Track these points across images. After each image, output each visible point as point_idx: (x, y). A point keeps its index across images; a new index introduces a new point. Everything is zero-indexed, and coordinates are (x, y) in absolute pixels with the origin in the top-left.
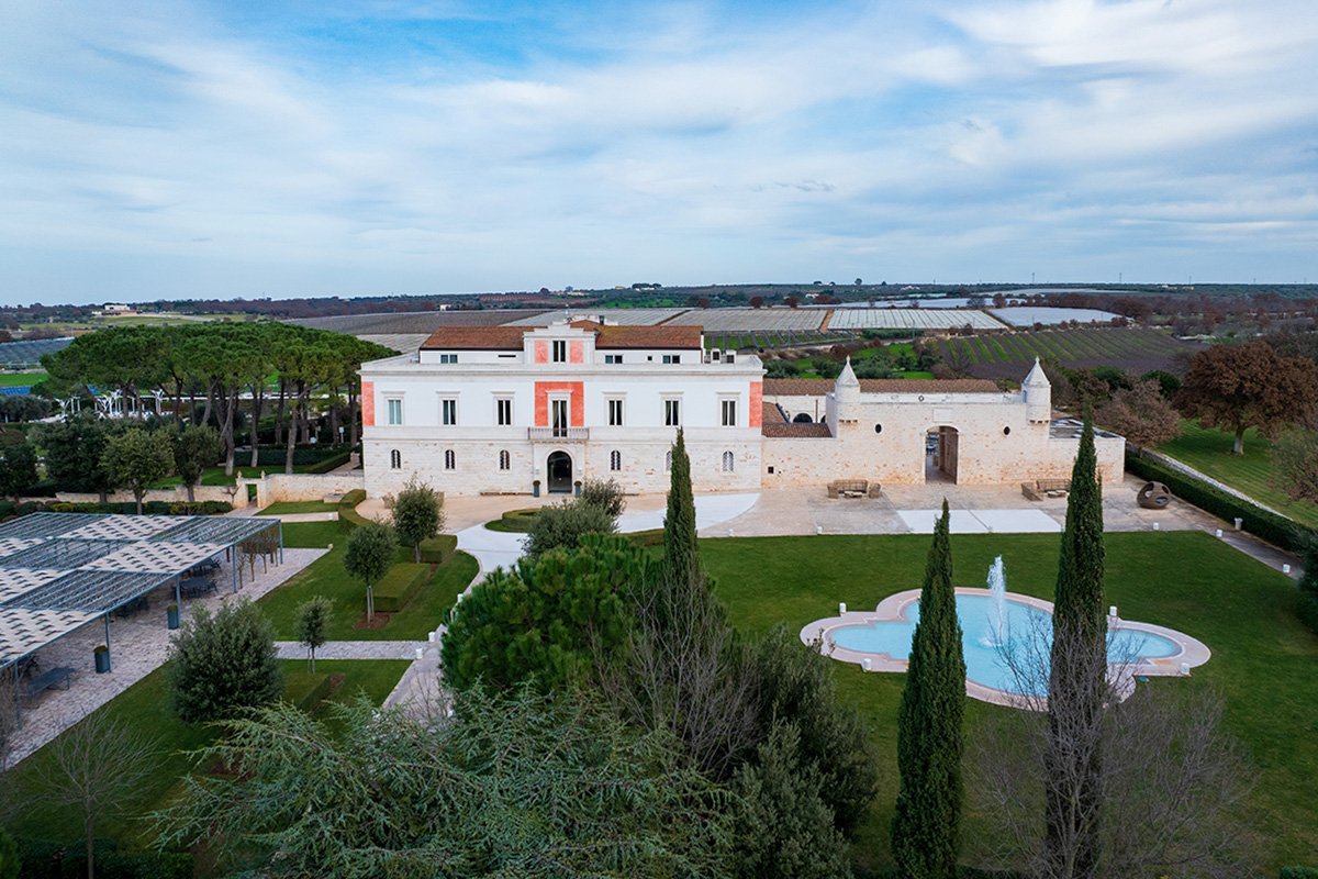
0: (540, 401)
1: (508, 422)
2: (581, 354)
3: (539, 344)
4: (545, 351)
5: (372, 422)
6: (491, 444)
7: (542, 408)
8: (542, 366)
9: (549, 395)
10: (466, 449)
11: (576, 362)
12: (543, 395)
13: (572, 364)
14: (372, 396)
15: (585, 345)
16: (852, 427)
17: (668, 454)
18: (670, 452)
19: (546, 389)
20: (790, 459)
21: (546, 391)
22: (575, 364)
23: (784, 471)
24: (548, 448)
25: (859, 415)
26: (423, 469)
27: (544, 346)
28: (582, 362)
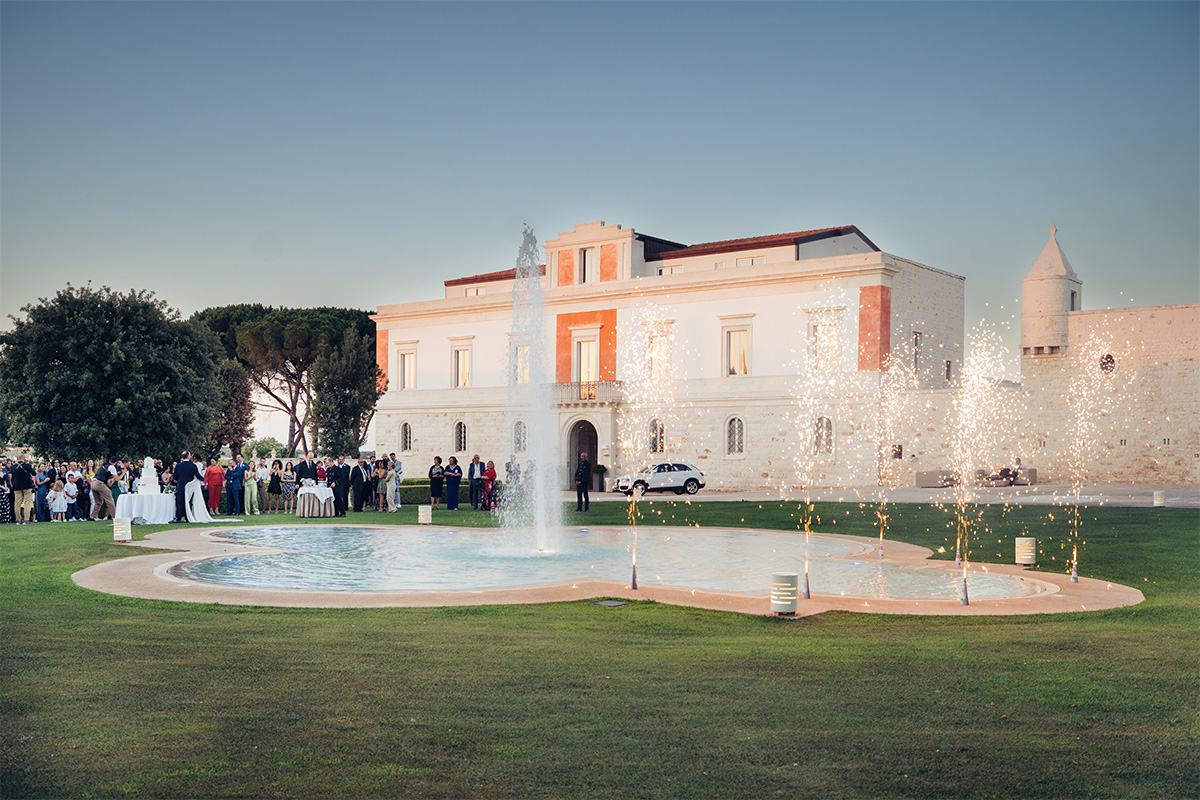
0: (563, 343)
2: (615, 266)
3: (564, 257)
5: (386, 385)
8: (566, 290)
9: (574, 334)
10: (478, 420)
11: (608, 280)
12: (567, 334)
13: (603, 283)
14: (386, 350)
15: (619, 250)
16: (1053, 363)
17: (731, 423)
18: (733, 420)
19: (570, 324)
20: (932, 430)
21: (570, 328)
22: (607, 283)
23: (921, 453)
24: (568, 416)
25: (1065, 335)
26: (432, 450)
27: (569, 258)
28: (616, 278)
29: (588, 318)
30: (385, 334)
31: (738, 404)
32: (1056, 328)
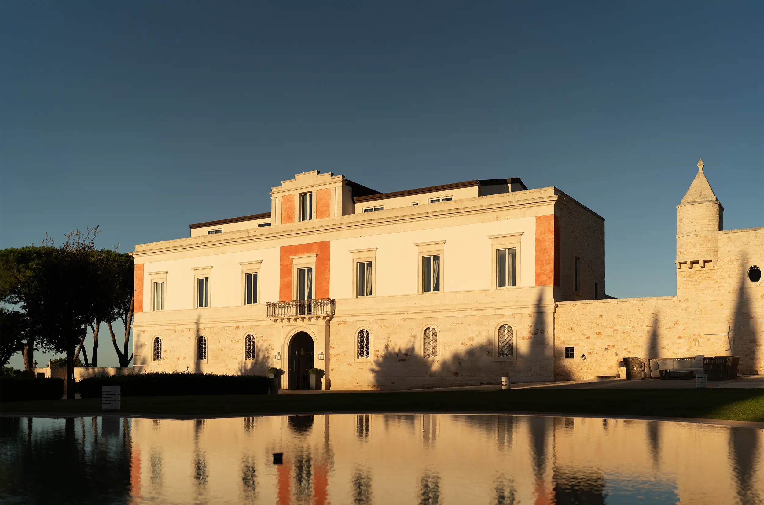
0: (285, 269)
1: (255, 301)
2: (328, 206)
3: (287, 200)
4: (292, 208)
5: (141, 309)
6: (238, 328)
7: (287, 279)
8: (289, 226)
9: (294, 262)
10: (215, 334)
11: (323, 217)
12: (288, 263)
13: (318, 220)
14: (141, 280)
15: (332, 194)
16: (705, 275)
17: (426, 331)
18: (428, 328)
19: (291, 254)
20: (600, 333)
21: (291, 257)
22: (322, 220)
23: (590, 353)
24: (289, 329)
25: (716, 251)
26: (178, 359)
27: (291, 201)
28: (329, 216)
29: (306, 248)
30: (141, 266)
31: (434, 315)
32: (709, 245)
